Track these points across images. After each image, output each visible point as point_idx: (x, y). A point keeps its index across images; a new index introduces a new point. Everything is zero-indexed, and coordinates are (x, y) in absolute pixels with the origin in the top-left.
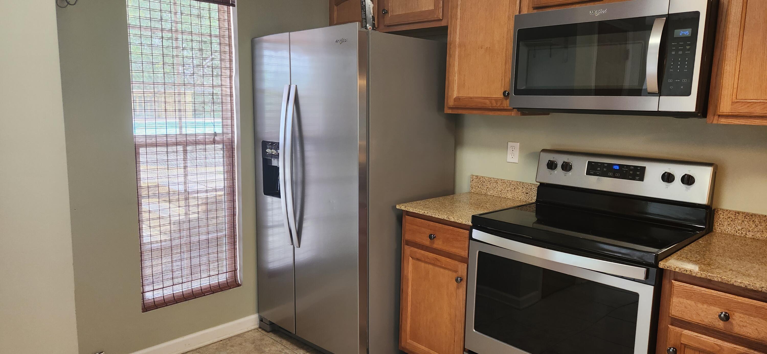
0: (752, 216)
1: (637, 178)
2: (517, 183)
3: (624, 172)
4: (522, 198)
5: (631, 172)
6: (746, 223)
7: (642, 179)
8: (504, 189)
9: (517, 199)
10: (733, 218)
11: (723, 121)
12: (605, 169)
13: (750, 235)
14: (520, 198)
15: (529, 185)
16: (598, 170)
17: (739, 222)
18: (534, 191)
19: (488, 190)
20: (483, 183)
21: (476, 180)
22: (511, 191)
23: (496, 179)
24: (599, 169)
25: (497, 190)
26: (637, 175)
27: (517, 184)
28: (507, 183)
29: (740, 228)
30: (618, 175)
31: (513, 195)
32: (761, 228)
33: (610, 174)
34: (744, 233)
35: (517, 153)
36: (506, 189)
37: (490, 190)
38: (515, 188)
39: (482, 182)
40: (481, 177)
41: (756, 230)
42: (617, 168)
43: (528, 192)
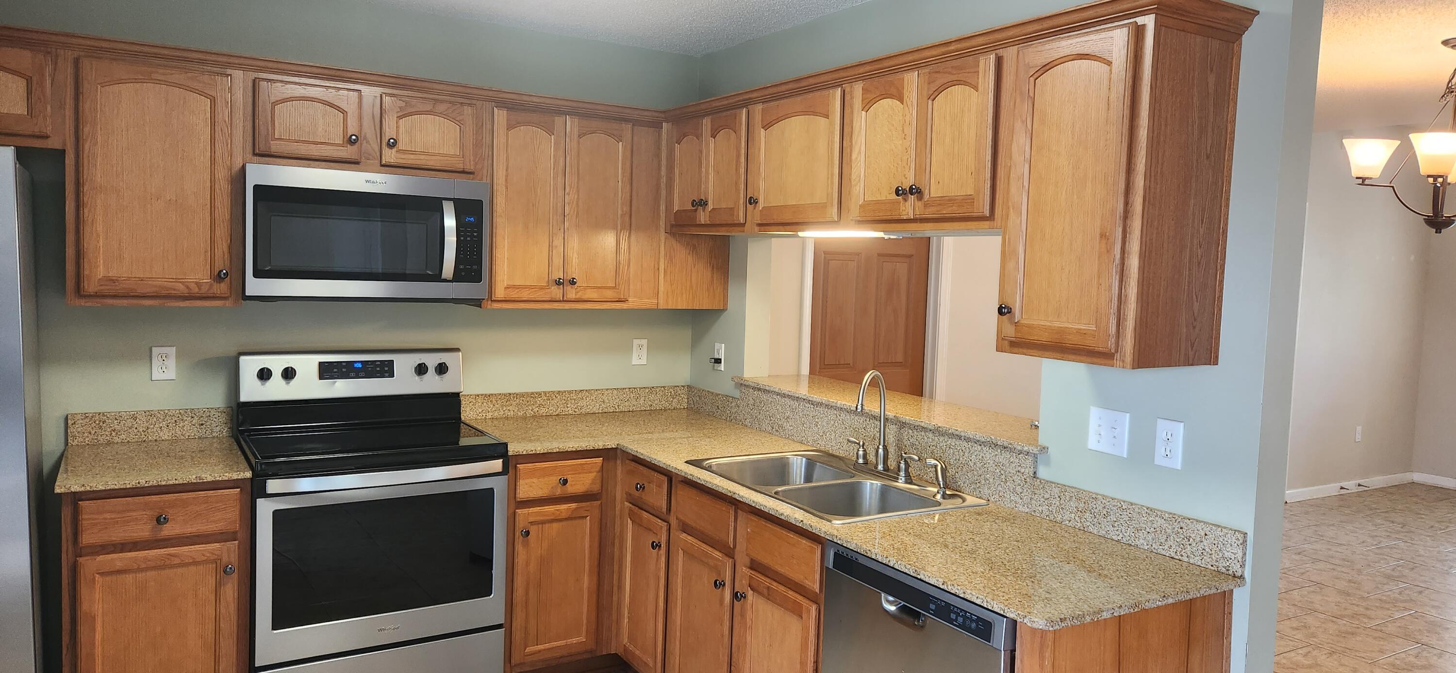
0: (489, 396)
1: (387, 375)
2: (181, 411)
3: (370, 369)
4: (193, 435)
5: (378, 369)
6: (485, 404)
7: (392, 375)
8: (152, 426)
9: (183, 438)
10: (474, 401)
11: (496, 306)
12: (344, 370)
13: (489, 416)
14: (188, 434)
15: (204, 411)
16: (335, 372)
17: (479, 404)
18: (214, 419)
19: (114, 434)
20: (101, 424)
21: (82, 422)
22: (168, 426)
23: (133, 413)
24: (335, 370)
25: (136, 431)
26: (386, 372)
27: (180, 413)
28: (159, 415)
29: (480, 410)
30: (362, 374)
31: (173, 432)
32: (498, 406)
33: (352, 374)
34: (484, 415)
35: (172, 363)
36: (157, 426)
37: (119, 433)
38: (176, 421)
39: (97, 422)
40: (96, 413)
41: (494, 409)
42: (360, 365)
43: (203, 422)
